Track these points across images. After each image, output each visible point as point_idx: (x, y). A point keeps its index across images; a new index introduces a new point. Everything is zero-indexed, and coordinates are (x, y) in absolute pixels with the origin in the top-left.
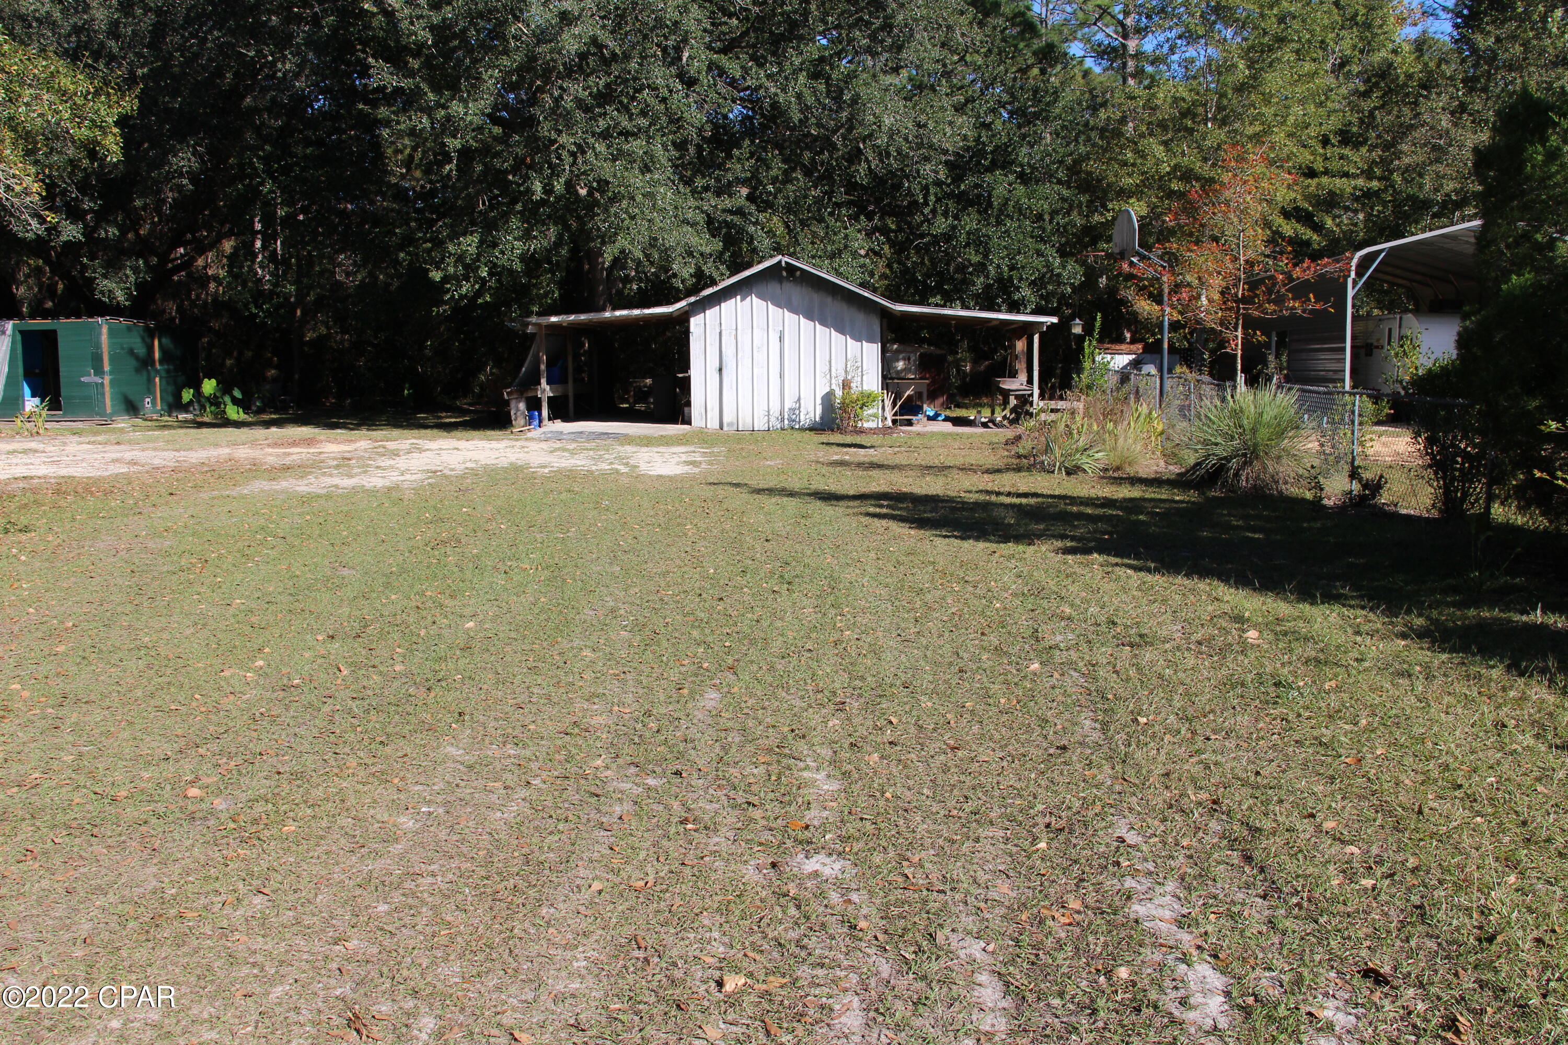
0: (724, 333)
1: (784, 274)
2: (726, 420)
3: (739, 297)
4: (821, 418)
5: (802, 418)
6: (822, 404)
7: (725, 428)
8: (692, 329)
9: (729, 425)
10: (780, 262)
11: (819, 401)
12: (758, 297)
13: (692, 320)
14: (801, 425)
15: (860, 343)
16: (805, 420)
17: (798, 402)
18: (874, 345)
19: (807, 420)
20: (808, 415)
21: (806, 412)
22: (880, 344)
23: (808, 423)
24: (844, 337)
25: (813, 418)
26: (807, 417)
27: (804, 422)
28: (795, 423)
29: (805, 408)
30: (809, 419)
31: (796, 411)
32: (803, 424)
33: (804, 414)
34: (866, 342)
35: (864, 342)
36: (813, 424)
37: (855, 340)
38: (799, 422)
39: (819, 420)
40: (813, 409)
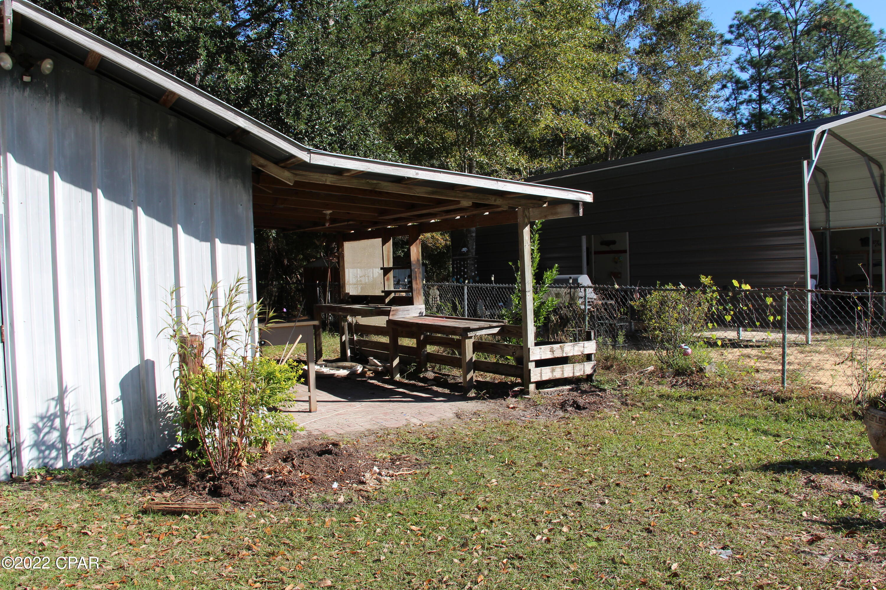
11: (112, 394)
14: (70, 457)
15: (208, 244)
16: (82, 444)
17: (60, 400)
18: (240, 247)
19: (86, 443)
20: (89, 429)
21: (84, 424)
22: (253, 245)
23: (89, 451)
24: (170, 230)
25: (101, 436)
26: (87, 435)
27: (79, 449)
28: (54, 454)
29: (79, 414)
30: (91, 441)
31: (57, 422)
32: (77, 455)
33: (80, 429)
34: (223, 241)
35: (217, 241)
36: (103, 450)
37: (197, 237)
38: (66, 450)
39: (117, 440)
40: (100, 414)
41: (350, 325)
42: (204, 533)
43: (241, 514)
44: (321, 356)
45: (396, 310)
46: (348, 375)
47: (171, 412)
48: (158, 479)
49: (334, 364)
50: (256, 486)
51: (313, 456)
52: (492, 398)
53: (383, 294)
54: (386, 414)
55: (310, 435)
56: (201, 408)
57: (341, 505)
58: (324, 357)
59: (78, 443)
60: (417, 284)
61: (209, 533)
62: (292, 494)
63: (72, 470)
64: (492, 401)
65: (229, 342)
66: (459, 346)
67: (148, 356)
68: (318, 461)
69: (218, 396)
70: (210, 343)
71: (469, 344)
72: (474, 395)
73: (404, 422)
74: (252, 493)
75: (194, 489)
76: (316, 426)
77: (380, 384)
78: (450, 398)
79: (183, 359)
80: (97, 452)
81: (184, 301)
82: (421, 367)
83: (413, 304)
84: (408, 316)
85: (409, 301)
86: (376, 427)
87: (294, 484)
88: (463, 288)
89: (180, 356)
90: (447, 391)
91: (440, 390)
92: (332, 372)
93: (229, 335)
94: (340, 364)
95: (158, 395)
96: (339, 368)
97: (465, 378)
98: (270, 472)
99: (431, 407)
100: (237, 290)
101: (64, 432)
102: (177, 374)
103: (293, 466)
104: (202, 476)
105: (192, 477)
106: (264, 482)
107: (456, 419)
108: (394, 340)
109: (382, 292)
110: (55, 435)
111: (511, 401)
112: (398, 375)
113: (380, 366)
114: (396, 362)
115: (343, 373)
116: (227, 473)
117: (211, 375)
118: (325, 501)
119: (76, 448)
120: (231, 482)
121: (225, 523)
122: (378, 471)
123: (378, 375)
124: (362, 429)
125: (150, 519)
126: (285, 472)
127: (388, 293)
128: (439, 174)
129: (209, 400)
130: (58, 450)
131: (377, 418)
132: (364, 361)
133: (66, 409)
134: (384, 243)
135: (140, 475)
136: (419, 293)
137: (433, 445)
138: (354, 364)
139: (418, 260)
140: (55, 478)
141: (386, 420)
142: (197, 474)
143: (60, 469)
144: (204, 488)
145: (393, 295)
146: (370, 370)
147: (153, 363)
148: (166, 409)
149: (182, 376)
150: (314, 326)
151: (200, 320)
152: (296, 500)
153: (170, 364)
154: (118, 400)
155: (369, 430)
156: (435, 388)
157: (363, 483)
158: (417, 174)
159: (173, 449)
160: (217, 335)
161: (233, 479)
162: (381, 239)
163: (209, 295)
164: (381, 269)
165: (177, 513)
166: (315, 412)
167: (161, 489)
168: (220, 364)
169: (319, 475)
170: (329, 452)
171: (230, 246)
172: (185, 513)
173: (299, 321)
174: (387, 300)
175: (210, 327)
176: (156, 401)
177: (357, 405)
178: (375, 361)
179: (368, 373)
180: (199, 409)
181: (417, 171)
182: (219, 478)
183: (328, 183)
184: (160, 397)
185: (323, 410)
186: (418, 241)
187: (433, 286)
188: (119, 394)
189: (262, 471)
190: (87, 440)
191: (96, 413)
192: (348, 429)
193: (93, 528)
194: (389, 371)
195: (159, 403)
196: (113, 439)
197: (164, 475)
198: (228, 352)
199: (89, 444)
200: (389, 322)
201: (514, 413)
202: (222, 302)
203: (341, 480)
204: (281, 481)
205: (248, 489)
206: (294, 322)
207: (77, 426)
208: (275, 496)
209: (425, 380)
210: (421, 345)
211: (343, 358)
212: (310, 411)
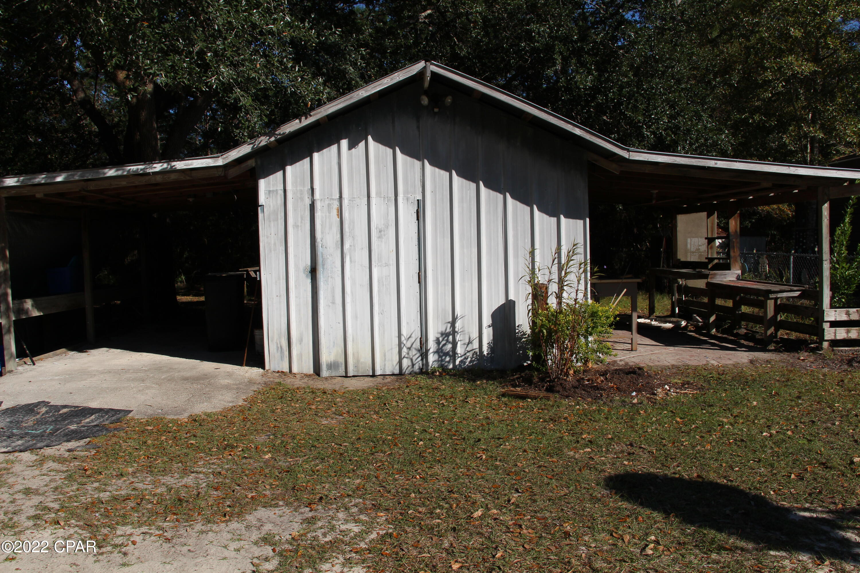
0: (318, 205)
1: (425, 101)
2: (325, 358)
3: (344, 143)
4: (493, 348)
5: (460, 350)
6: (494, 325)
7: (325, 373)
8: (262, 199)
9: (331, 366)
10: (421, 74)
11: (487, 320)
12: (379, 139)
13: (263, 184)
14: (457, 362)
15: (555, 219)
16: (465, 354)
17: (453, 323)
18: (578, 221)
19: (468, 354)
20: (470, 345)
21: (467, 341)
22: (588, 220)
23: (469, 359)
24: (528, 209)
25: (477, 350)
26: (468, 349)
27: (463, 357)
28: (448, 359)
29: (464, 334)
30: (471, 353)
31: (451, 338)
32: (461, 362)
33: (464, 344)
34: (566, 217)
35: (562, 217)
36: (478, 360)
37: (547, 214)
38: (455, 357)
39: (488, 354)
40: (478, 335)
41: (680, 287)
42: (539, 409)
43: (566, 402)
44: (654, 312)
45: (715, 274)
46: (672, 328)
47: (525, 338)
48: (514, 380)
49: (663, 319)
50: (577, 388)
51: (622, 375)
52: (787, 352)
53: (707, 261)
54: (691, 356)
55: (627, 364)
56: (545, 331)
57: (634, 404)
58: (657, 313)
59: (462, 354)
60: (734, 252)
61: (542, 409)
62: (601, 396)
63: (458, 370)
64: (787, 353)
65: (565, 288)
66: (762, 305)
67: (511, 297)
68: (625, 378)
69: (556, 324)
70: (554, 288)
71: (770, 304)
72: (773, 348)
73: (705, 363)
74: (575, 392)
75: (536, 387)
76: (633, 360)
77: (697, 336)
78: (750, 349)
79: (535, 297)
80: (474, 361)
81: (537, 258)
82: (736, 324)
83: (730, 270)
84: (725, 280)
85: (727, 267)
86: (680, 364)
87: (605, 390)
88: (789, 258)
89: (533, 295)
90: (751, 344)
91: (745, 343)
92: (659, 325)
93: (565, 284)
94: (669, 319)
95: (517, 325)
96: (666, 322)
97: (766, 332)
98: (588, 380)
99: (731, 354)
100: (573, 252)
101: (454, 344)
102: (530, 307)
103: (606, 379)
104: (542, 380)
105: (536, 380)
106: (583, 385)
107: (749, 364)
108: (712, 300)
109: (706, 258)
110: (449, 346)
111: (803, 355)
112: (714, 330)
113: (701, 322)
114: (712, 319)
115: (669, 325)
116: (559, 378)
117: (552, 310)
118: (624, 401)
119: (461, 357)
120: (561, 384)
121: (553, 406)
122: (668, 388)
123: (698, 329)
124: (668, 364)
125: (506, 399)
126: (599, 381)
127: (711, 260)
128: (735, 163)
129: (550, 327)
130: (450, 356)
131: (683, 358)
132: (688, 318)
133: (457, 330)
134: (708, 216)
135: (502, 377)
136: (736, 261)
137: (719, 378)
138: (679, 319)
139: (736, 231)
140: (448, 374)
141: (690, 360)
142: (539, 378)
143: (451, 369)
144: (543, 387)
145: (716, 261)
146: (691, 325)
147: (514, 302)
148: (522, 335)
149: (533, 309)
150: (638, 283)
151: (547, 272)
152: (604, 400)
153: (526, 300)
154: (489, 326)
155: (673, 365)
156: (742, 341)
157: (655, 394)
158: (716, 164)
159: (525, 364)
160: (558, 284)
161: (563, 382)
162: (706, 213)
163: (553, 254)
164: (706, 238)
165: (523, 398)
166: (636, 350)
167: (515, 386)
168: (560, 303)
169: (624, 386)
170: (634, 372)
171: (571, 220)
172: (529, 398)
173: (625, 278)
174: (710, 266)
175: (555, 277)
176: (515, 329)
177: (671, 349)
178: (698, 317)
179: (690, 327)
180: (543, 333)
181: (716, 162)
182: (554, 381)
183: (647, 172)
184: (518, 326)
185: (642, 350)
186: (736, 215)
187: (762, 255)
188: (490, 322)
189: (583, 379)
190: (468, 352)
191: (475, 335)
192: (657, 363)
193: (471, 400)
194: (707, 326)
195: (517, 331)
196: (485, 353)
197: (517, 378)
198: (565, 295)
199: (470, 354)
200: (708, 284)
201: (803, 364)
202: (563, 261)
203: (639, 391)
204: (595, 386)
205: (573, 390)
206: (621, 279)
207: (462, 342)
208: (590, 395)
209: (737, 335)
210: (737, 305)
211: (673, 314)
212: (632, 350)
